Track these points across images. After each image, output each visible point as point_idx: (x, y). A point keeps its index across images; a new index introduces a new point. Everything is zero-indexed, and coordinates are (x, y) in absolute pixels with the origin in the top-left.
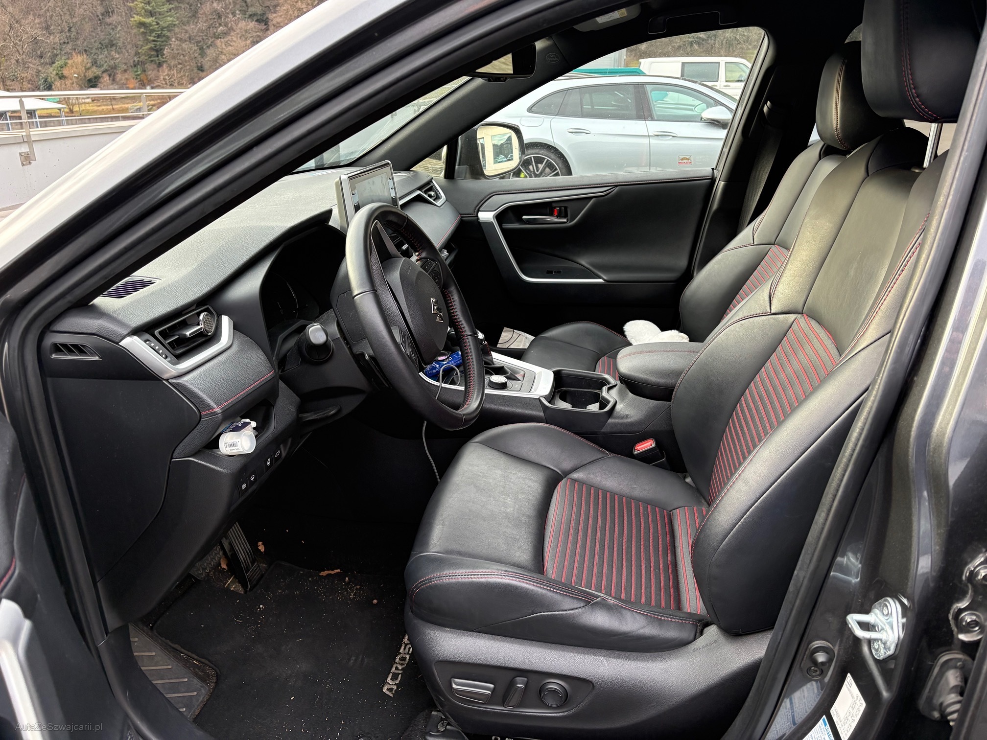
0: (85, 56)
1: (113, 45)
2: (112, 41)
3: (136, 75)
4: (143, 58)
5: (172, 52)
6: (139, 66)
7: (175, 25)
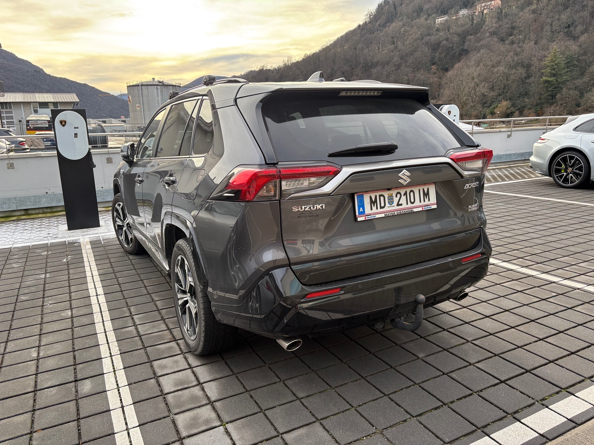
0: (509, 101)
1: (527, 95)
2: (527, 92)
3: (536, 111)
4: (543, 100)
5: (562, 96)
6: (539, 106)
7: (568, 80)
